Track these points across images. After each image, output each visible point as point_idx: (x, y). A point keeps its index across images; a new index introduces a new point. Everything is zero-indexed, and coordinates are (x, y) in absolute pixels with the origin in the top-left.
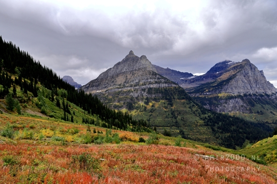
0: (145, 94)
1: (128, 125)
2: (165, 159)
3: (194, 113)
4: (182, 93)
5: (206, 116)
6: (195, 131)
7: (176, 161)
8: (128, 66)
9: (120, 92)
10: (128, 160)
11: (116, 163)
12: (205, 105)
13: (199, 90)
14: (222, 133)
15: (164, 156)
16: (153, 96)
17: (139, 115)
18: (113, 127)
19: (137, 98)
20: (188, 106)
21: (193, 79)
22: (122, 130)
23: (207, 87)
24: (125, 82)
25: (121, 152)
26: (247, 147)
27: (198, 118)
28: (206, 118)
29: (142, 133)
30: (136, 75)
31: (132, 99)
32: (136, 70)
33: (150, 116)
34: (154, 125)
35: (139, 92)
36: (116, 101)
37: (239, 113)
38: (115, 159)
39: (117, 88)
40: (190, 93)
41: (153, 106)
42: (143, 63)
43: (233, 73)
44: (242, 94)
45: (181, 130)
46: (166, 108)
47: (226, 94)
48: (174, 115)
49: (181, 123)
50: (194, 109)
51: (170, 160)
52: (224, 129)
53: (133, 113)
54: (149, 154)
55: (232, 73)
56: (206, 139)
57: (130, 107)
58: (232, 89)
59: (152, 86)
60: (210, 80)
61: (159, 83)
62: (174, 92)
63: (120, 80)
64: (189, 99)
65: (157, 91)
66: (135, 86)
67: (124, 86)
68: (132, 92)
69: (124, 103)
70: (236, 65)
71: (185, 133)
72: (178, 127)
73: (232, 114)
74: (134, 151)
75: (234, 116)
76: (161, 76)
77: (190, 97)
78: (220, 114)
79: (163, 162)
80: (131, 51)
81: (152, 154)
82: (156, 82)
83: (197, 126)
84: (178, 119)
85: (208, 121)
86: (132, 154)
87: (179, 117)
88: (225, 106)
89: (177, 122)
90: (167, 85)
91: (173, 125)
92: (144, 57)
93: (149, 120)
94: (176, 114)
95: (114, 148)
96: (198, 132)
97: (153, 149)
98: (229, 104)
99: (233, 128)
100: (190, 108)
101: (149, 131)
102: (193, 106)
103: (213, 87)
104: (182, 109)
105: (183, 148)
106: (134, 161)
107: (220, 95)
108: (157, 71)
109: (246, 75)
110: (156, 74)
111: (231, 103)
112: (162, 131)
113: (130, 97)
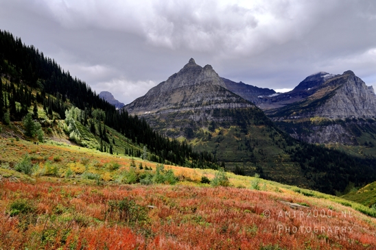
0: (210, 117)
1: (186, 159)
2: (238, 208)
3: (277, 144)
4: (260, 116)
5: (294, 147)
6: (278, 168)
7: (254, 211)
8: (188, 79)
9: (175, 114)
10: (187, 209)
11: (169, 213)
12: (292, 132)
13: (284, 112)
14: (315, 171)
15: (237, 203)
16: (221, 120)
17: (201, 145)
18: (166, 161)
19: (198, 122)
20: (268, 134)
21: (276, 97)
22: (178, 166)
23: (294, 109)
24: (183, 101)
25: (176, 196)
26: (351, 192)
27: (281, 151)
28: (292, 151)
29: (205, 170)
30: (197, 92)
31: (192, 123)
32: (197, 84)
33: (217, 146)
34: (221, 159)
35: (202, 114)
36: (171, 126)
37: (340, 144)
38: (168, 207)
39: (172, 108)
40: (272, 116)
41: (220, 133)
42: (207, 75)
43: (331, 90)
44: (343, 119)
45: (259, 167)
46: (238, 136)
47: (321, 118)
48: (249, 147)
49: (259, 157)
50: (277, 138)
51: (246, 209)
52: (319, 167)
53: (194, 143)
54: (216, 200)
55: (330, 89)
56: (293, 179)
57: (190, 134)
58: (329, 111)
59: (219, 106)
60: (299, 99)
61: (229, 102)
62: (249, 115)
63: (177, 98)
64: (270, 124)
65: (226, 112)
66: (196, 106)
67: (182, 106)
68: (193, 114)
69: (181, 129)
70: (334, 79)
71: (264, 171)
72: (255, 162)
73: (329, 146)
74: (195, 195)
75: (332, 148)
76: (231, 93)
77: (270, 121)
78: (313, 146)
79: (235, 211)
80: (192, 59)
81: (220, 200)
82: (225, 102)
83: (280, 161)
84: (254, 151)
85: (296, 155)
86: (192, 199)
87: (256, 149)
88: (319, 135)
89: (252, 156)
90: (239, 105)
91: (248, 160)
92: (208, 67)
93: (214, 153)
94: (252, 144)
95: (167, 190)
96: (281, 170)
97: (221, 192)
98: (325, 132)
99: (331, 165)
100: (271, 136)
101: (215, 168)
102: (276, 133)
103: (303, 108)
104: (260, 138)
105: (262, 191)
106: (195, 209)
107: (312, 120)
108: (227, 86)
109: (349, 93)
110: (225, 90)
111: (328, 131)
112: (233, 167)
113: (190, 121)
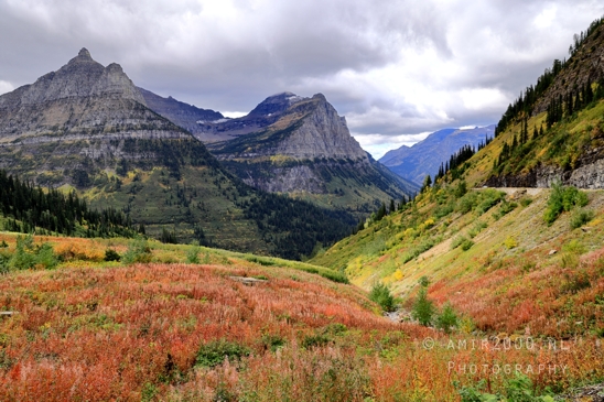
0: (118, 153)
1: (77, 224)
2: (167, 293)
3: (224, 194)
4: (200, 153)
5: (248, 199)
6: (226, 229)
7: (191, 296)
8: (77, 84)
9: (54, 145)
10: (79, 306)
11: (45, 318)
12: (246, 177)
13: (235, 147)
14: (276, 231)
15: (165, 286)
16: (138, 156)
17: (102, 199)
18: (37, 228)
19: (98, 161)
20: (212, 179)
21: (223, 124)
22: (61, 236)
23: (249, 142)
24: (68, 122)
25: (58, 288)
26: (319, 255)
27: (231, 205)
28: (246, 203)
29: (111, 239)
30: (95, 108)
31: (86, 162)
32: (95, 96)
33: (131, 200)
34: (139, 220)
35: (104, 147)
36: (46, 166)
37: (307, 193)
38: (43, 309)
39: (48, 135)
40: (217, 153)
41: (136, 179)
42: (113, 81)
43: (298, 118)
44: (311, 159)
45: (198, 229)
46: (166, 182)
47: (285, 157)
48: (184, 199)
49: (198, 214)
50: (224, 186)
51: (179, 293)
52: (281, 225)
53: (90, 195)
54: (131, 285)
55: (295, 117)
56: (247, 244)
57: (82, 181)
58: (294, 147)
59: (133, 135)
60: (256, 129)
61: (151, 128)
62: (184, 150)
63: (56, 116)
64: (215, 165)
65: (146, 145)
66: (93, 132)
67: (66, 132)
68: (87, 146)
69: (66, 172)
70: (302, 103)
71: (207, 235)
72: (193, 223)
73: (293, 195)
74: (94, 282)
75: (297, 198)
76: (155, 113)
77: (215, 161)
78: (274, 196)
79: (163, 299)
80: (84, 50)
81: (137, 285)
82: (144, 127)
83: (229, 219)
84: (191, 206)
85: (251, 210)
86: (89, 290)
87: (194, 203)
88: (281, 180)
89: (188, 213)
90: (167, 134)
91: (182, 220)
92: (115, 68)
93: (127, 211)
94: (187, 195)
95: (41, 279)
96: (231, 231)
97: (138, 273)
98: (289, 177)
99: (295, 221)
100: (216, 183)
101: (127, 235)
102: (223, 178)
103: (261, 142)
104: (199, 185)
105: (203, 266)
106: (95, 305)
107: (273, 158)
108: (148, 103)
109: (318, 123)
110: (143, 109)
111: (293, 174)
112: (158, 232)
113: (82, 158)
